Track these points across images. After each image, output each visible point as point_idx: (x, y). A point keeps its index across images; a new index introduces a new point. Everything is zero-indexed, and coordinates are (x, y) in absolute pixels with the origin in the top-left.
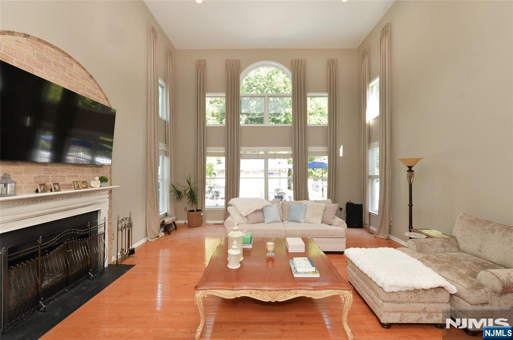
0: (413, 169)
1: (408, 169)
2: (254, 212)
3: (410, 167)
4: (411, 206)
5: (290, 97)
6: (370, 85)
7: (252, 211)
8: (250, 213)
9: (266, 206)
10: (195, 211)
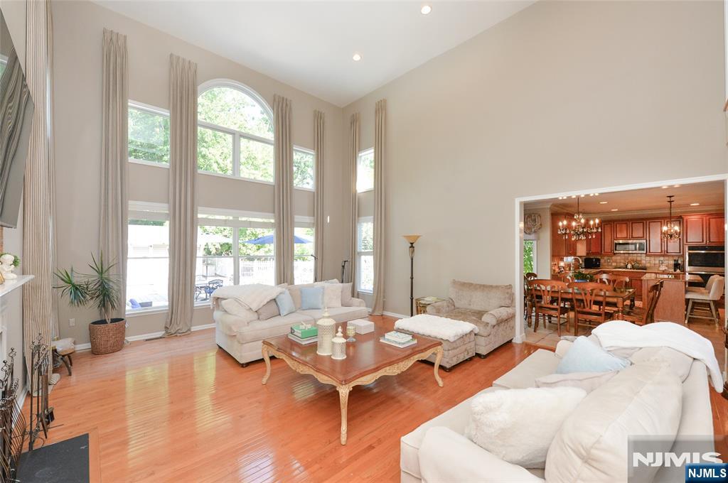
0: (414, 245)
1: (410, 245)
2: (268, 302)
3: (412, 244)
4: (412, 278)
5: (272, 144)
6: (360, 155)
7: (265, 302)
8: (262, 304)
9: (281, 293)
10: (109, 321)
